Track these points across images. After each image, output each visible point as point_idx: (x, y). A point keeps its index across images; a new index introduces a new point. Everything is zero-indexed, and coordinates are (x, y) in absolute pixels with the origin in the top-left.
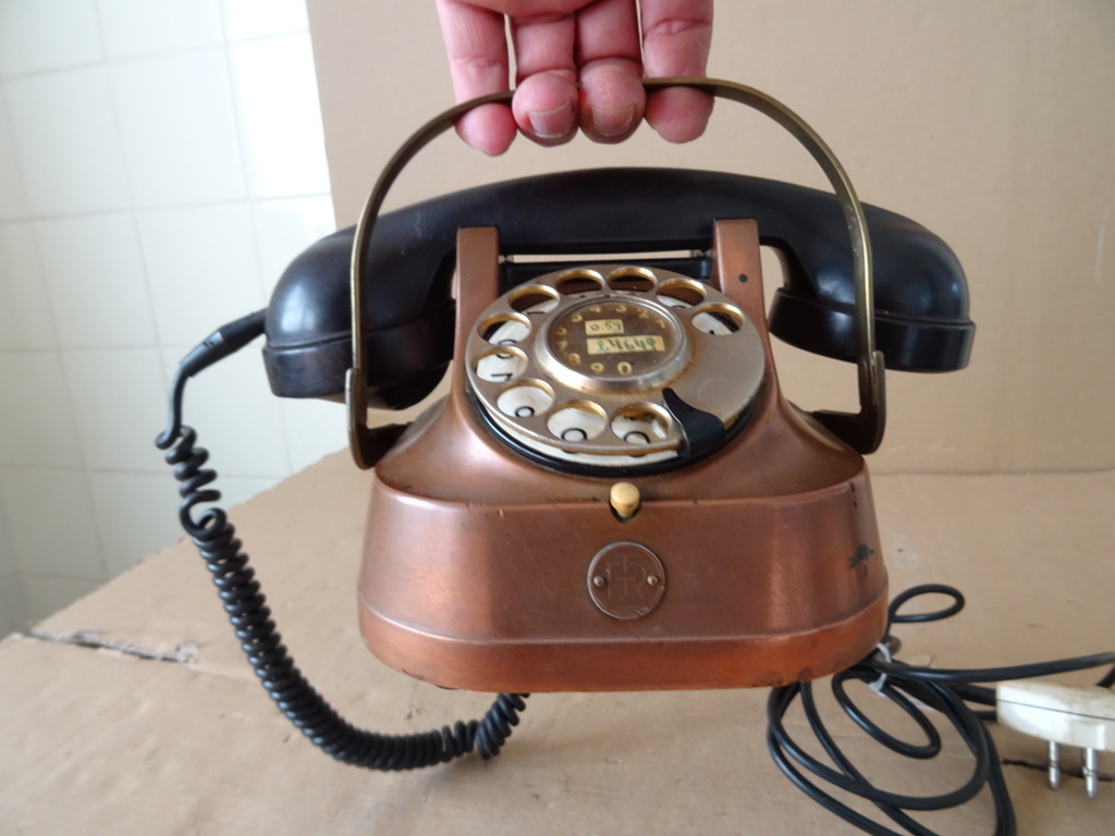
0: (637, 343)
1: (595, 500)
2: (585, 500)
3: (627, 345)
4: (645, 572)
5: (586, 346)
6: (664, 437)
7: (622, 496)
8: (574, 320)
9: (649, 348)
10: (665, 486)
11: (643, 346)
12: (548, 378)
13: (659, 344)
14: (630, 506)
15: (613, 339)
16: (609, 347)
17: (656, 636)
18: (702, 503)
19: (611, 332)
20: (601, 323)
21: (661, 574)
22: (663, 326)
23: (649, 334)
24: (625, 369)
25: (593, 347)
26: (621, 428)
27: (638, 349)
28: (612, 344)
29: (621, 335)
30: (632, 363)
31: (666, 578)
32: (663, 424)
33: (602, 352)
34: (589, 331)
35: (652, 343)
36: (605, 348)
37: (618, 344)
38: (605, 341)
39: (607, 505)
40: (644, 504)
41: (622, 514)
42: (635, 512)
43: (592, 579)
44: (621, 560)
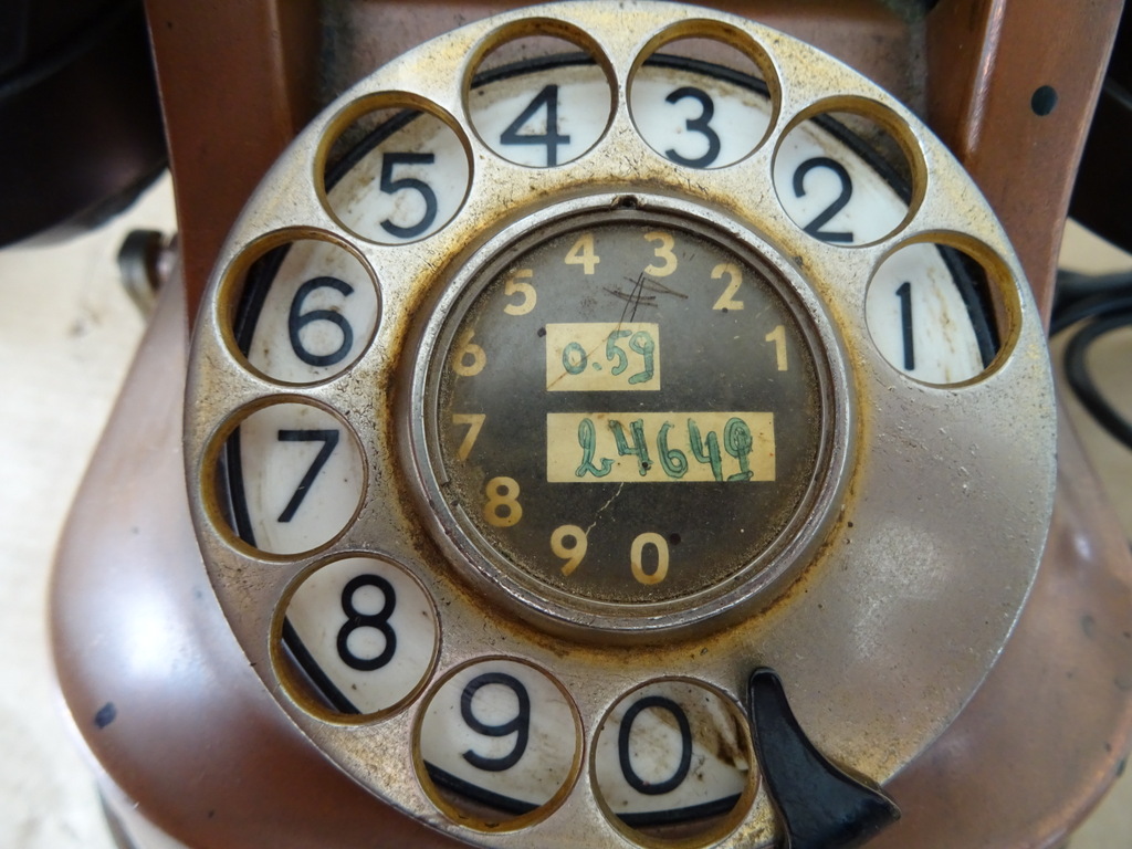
0: (696, 444)
3: (666, 451)
8: (511, 310)
9: (730, 468)
11: (714, 461)
13: (762, 450)
15: (627, 418)
19: (621, 384)
20: (592, 335)
23: (737, 401)
24: (650, 552)
25: (564, 451)
27: (698, 473)
28: (623, 451)
29: (650, 402)
30: (673, 540)
33: (589, 478)
34: (556, 373)
35: (741, 452)
36: (597, 463)
37: (641, 446)
38: (600, 421)
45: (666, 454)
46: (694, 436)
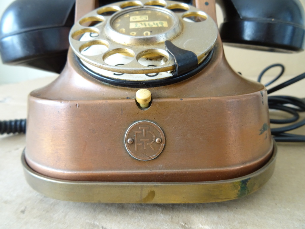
0: (154, 24)
1: (128, 98)
2: (123, 99)
3: (149, 24)
4: (154, 137)
5: (129, 26)
8: (125, 16)
9: (160, 25)
10: (164, 91)
11: (157, 25)
13: (165, 24)
14: (146, 100)
15: (143, 23)
16: (140, 26)
17: (160, 169)
18: (185, 99)
19: (142, 20)
20: (137, 17)
21: (163, 137)
22: (168, 18)
23: (161, 20)
24: (147, 34)
25: (132, 26)
26: (144, 64)
27: (154, 26)
28: (142, 25)
29: (147, 21)
30: (151, 32)
31: (165, 139)
33: (136, 27)
34: (131, 20)
35: (162, 24)
36: (138, 26)
37: (145, 24)
38: (139, 23)
39: (134, 101)
40: (153, 100)
41: (142, 105)
42: (150, 104)
43: (127, 140)
44: (142, 130)
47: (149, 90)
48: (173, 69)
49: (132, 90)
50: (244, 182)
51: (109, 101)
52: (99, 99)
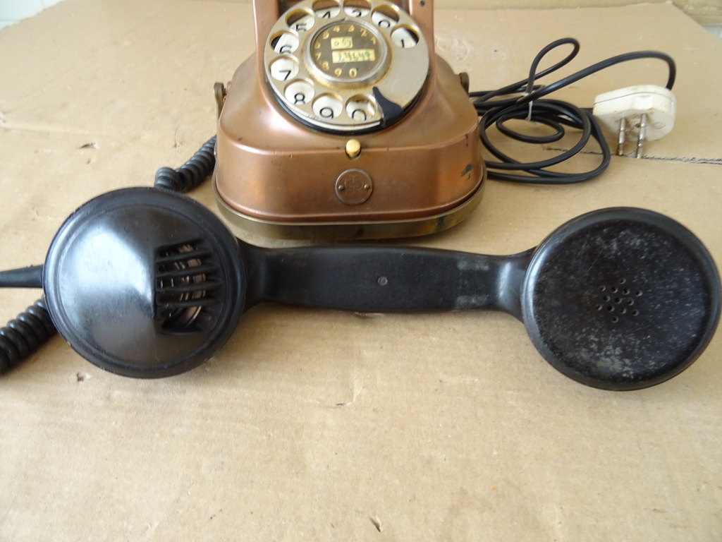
1: (338, 148)
2: (333, 149)
4: (363, 183)
5: (332, 57)
6: (373, 113)
7: (352, 146)
8: (324, 38)
9: (366, 58)
10: (372, 140)
11: (363, 57)
12: (312, 77)
13: (372, 56)
14: (355, 153)
15: (347, 52)
16: (344, 58)
17: (367, 212)
18: (391, 149)
19: (345, 47)
20: (340, 40)
21: (370, 183)
22: (374, 42)
23: (367, 48)
24: (353, 73)
25: (336, 58)
26: (351, 108)
27: (360, 59)
28: (346, 57)
29: (351, 49)
30: (357, 70)
31: (373, 185)
32: (373, 105)
33: (341, 62)
34: (333, 46)
35: (368, 55)
36: (342, 58)
37: (349, 56)
38: (342, 53)
39: (344, 151)
40: (362, 150)
41: (351, 155)
42: (358, 155)
43: (338, 187)
44: (351, 178)
45: (355, 57)
46: (359, 54)
47: (358, 140)
48: (381, 120)
49: (341, 139)
50: (441, 219)
51: (321, 152)
52: (310, 149)
